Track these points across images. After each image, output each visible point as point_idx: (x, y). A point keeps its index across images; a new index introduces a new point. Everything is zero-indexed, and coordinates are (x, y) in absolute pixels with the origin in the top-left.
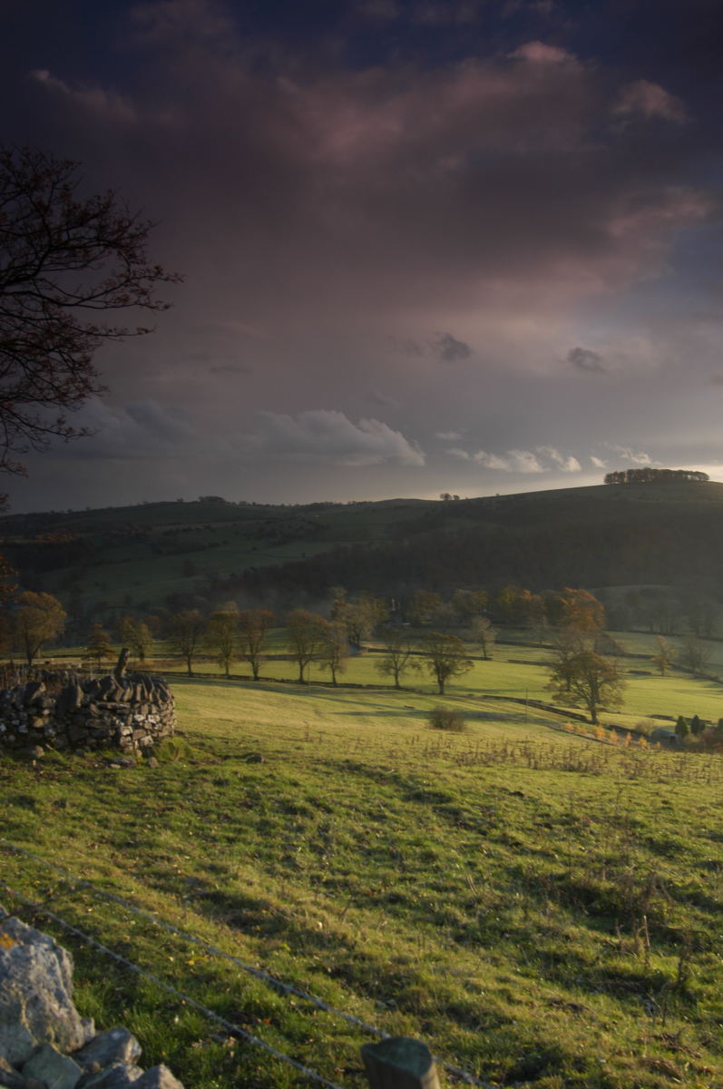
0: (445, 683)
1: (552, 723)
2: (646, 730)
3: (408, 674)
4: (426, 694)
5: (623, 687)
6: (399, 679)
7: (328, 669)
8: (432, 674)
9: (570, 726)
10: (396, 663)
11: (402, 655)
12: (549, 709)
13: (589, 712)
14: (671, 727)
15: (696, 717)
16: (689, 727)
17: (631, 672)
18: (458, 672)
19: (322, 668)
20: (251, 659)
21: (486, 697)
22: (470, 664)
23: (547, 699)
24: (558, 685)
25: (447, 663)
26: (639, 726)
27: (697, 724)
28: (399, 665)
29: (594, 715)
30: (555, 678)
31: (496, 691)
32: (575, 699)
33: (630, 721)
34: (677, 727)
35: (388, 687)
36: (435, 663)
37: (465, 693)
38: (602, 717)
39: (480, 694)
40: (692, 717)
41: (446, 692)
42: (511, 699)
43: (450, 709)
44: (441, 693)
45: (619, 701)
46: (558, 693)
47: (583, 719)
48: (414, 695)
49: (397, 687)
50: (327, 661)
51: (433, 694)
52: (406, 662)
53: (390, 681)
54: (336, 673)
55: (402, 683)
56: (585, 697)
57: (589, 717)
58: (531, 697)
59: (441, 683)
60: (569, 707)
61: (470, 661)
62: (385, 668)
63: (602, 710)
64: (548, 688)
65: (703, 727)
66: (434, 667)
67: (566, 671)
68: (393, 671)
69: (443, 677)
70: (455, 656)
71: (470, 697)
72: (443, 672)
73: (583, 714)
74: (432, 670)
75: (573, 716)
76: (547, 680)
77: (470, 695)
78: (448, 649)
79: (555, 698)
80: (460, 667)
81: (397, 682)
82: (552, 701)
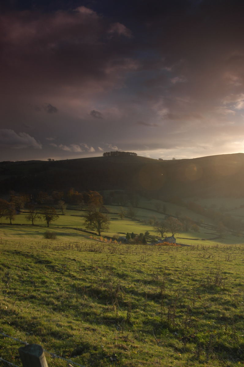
0: (49, 223)
1: (85, 236)
2: (116, 238)
3: (37, 220)
4: (43, 227)
5: (109, 223)
6: (33, 222)
7: (9, 219)
8: (45, 220)
9: (91, 237)
10: (32, 217)
11: (34, 214)
12: (85, 231)
13: (98, 232)
14: (124, 236)
15: (133, 233)
16: (130, 236)
17: (111, 218)
18: (54, 219)
19: (7, 219)
21: (63, 228)
22: (58, 216)
23: (84, 228)
24: (87, 223)
25: (50, 216)
26: (114, 236)
27: (133, 235)
28: (33, 217)
29: (99, 233)
30: (86, 221)
31: (66, 226)
32: (93, 228)
33: (111, 234)
34: (126, 236)
35: (30, 225)
36: (46, 216)
37: (56, 226)
38: (102, 233)
39: (61, 227)
40: (131, 233)
41: (50, 226)
42: (72, 228)
43: (51, 232)
44: (48, 227)
45: (108, 228)
46: (87, 226)
47: (96, 234)
48: (38, 227)
49: (33, 225)
50: (8, 216)
51: (45, 227)
52: (36, 216)
53: (30, 223)
54: (12, 220)
55: (35, 223)
56: (96, 227)
57: (98, 234)
58: (79, 227)
59: (48, 223)
60: (91, 230)
61: (58, 215)
62: (29, 218)
63: (102, 231)
64: (84, 224)
65: (135, 236)
66: (45, 218)
67: (90, 218)
68: (31, 219)
69: (49, 221)
70: (53, 214)
71: (58, 228)
72: (48, 219)
73: (96, 233)
75: (93, 233)
76: (84, 221)
77: (58, 227)
78: (50, 211)
79: (86, 227)
80: (54, 218)
81: (33, 223)
82: (86, 229)
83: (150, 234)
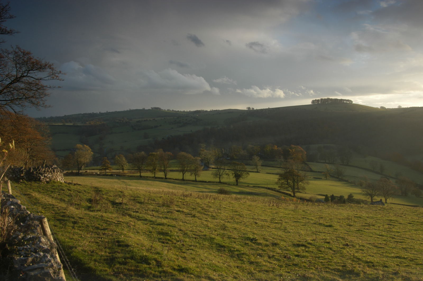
0: (238, 181)
1: (277, 196)
2: (313, 200)
3: (224, 177)
5: (307, 183)
7: (193, 175)
8: (233, 178)
9: (283, 197)
10: (220, 173)
11: (222, 170)
15: (333, 195)
17: (314, 178)
18: (243, 177)
20: (164, 171)
22: (248, 174)
24: (281, 182)
25: (239, 173)
26: (311, 198)
29: (294, 194)
30: (279, 179)
31: (259, 184)
32: (287, 188)
33: (307, 196)
34: (325, 198)
35: (217, 182)
36: (235, 173)
37: (246, 185)
38: (298, 194)
39: (252, 186)
41: (239, 184)
42: (264, 187)
45: (304, 189)
46: (281, 185)
48: (226, 185)
50: (193, 172)
51: (234, 185)
52: (224, 173)
54: (196, 177)
56: (291, 187)
58: (269, 186)
64: (277, 183)
66: (234, 175)
67: (284, 177)
68: (218, 176)
70: (243, 171)
72: (237, 176)
73: (291, 193)
74: (233, 176)
75: (287, 194)
76: (276, 180)
78: (240, 168)
81: (220, 180)
82: (279, 188)
83: (354, 198)
